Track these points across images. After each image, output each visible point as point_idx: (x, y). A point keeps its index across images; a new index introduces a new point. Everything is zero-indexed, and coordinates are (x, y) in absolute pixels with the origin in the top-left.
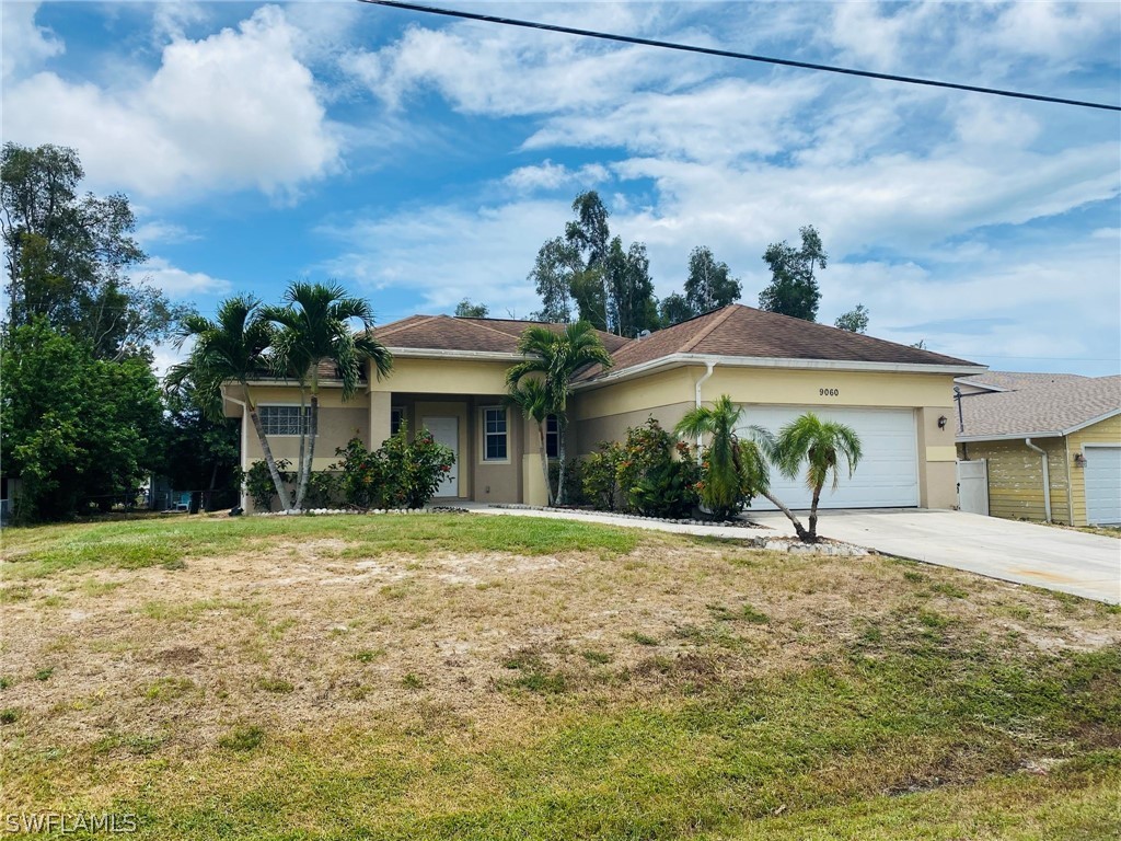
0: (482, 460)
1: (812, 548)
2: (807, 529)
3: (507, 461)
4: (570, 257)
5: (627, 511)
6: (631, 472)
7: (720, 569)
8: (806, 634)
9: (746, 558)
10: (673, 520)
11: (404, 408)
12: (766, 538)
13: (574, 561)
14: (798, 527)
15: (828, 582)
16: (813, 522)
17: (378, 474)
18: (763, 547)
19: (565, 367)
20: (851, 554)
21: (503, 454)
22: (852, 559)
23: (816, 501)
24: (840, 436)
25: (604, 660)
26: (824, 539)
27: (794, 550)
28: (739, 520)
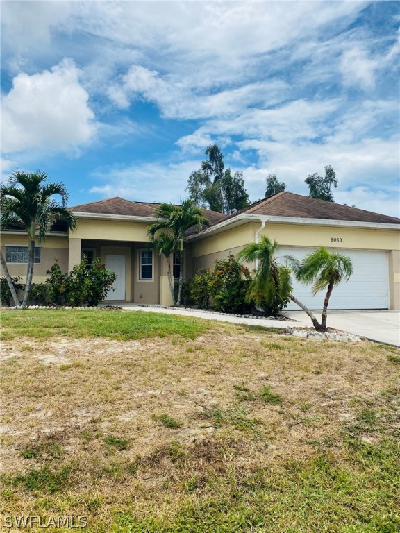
0: (139, 280)
1: (323, 336)
2: (320, 322)
3: (152, 280)
4: (205, 179)
5: (217, 310)
6: (218, 286)
7: (257, 353)
8: (311, 416)
9: (277, 343)
10: (239, 316)
11: (95, 250)
12: (294, 328)
13: (153, 345)
14: (314, 321)
15: (332, 364)
16: (324, 318)
17: (68, 286)
18: (291, 334)
20: (349, 340)
21: (150, 276)
22: (349, 344)
23: (326, 304)
24: (341, 262)
25: (123, 446)
26: (332, 329)
27: (311, 337)
28: (280, 316)
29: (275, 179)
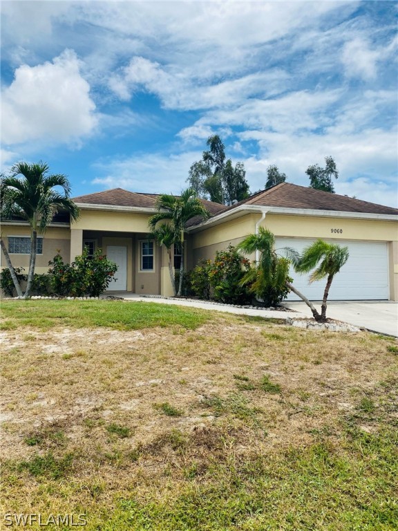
0: (140, 271)
1: (322, 326)
2: (320, 313)
3: (153, 271)
4: (206, 170)
5: (217, 300)
6: (218, 277)
7: (257, 343)
8: (310, 405)
9: (277, 333)
10: (239, 306)
11: (96, 241)
12: (294, 318)
13: (154, 335)
14: (314, 312)
15: (332, 354)
16: (324, 308)
17: (69, 277)
18: (291, 324)
19: (182, 215)
20: (348, 330)
21: (151, 267)
22: (349, 334)
23: (326, 295)
25: (124, 434)
26: (331, 319)
27: (310, 327)
28: (280, 306)
29: (276, 169)
